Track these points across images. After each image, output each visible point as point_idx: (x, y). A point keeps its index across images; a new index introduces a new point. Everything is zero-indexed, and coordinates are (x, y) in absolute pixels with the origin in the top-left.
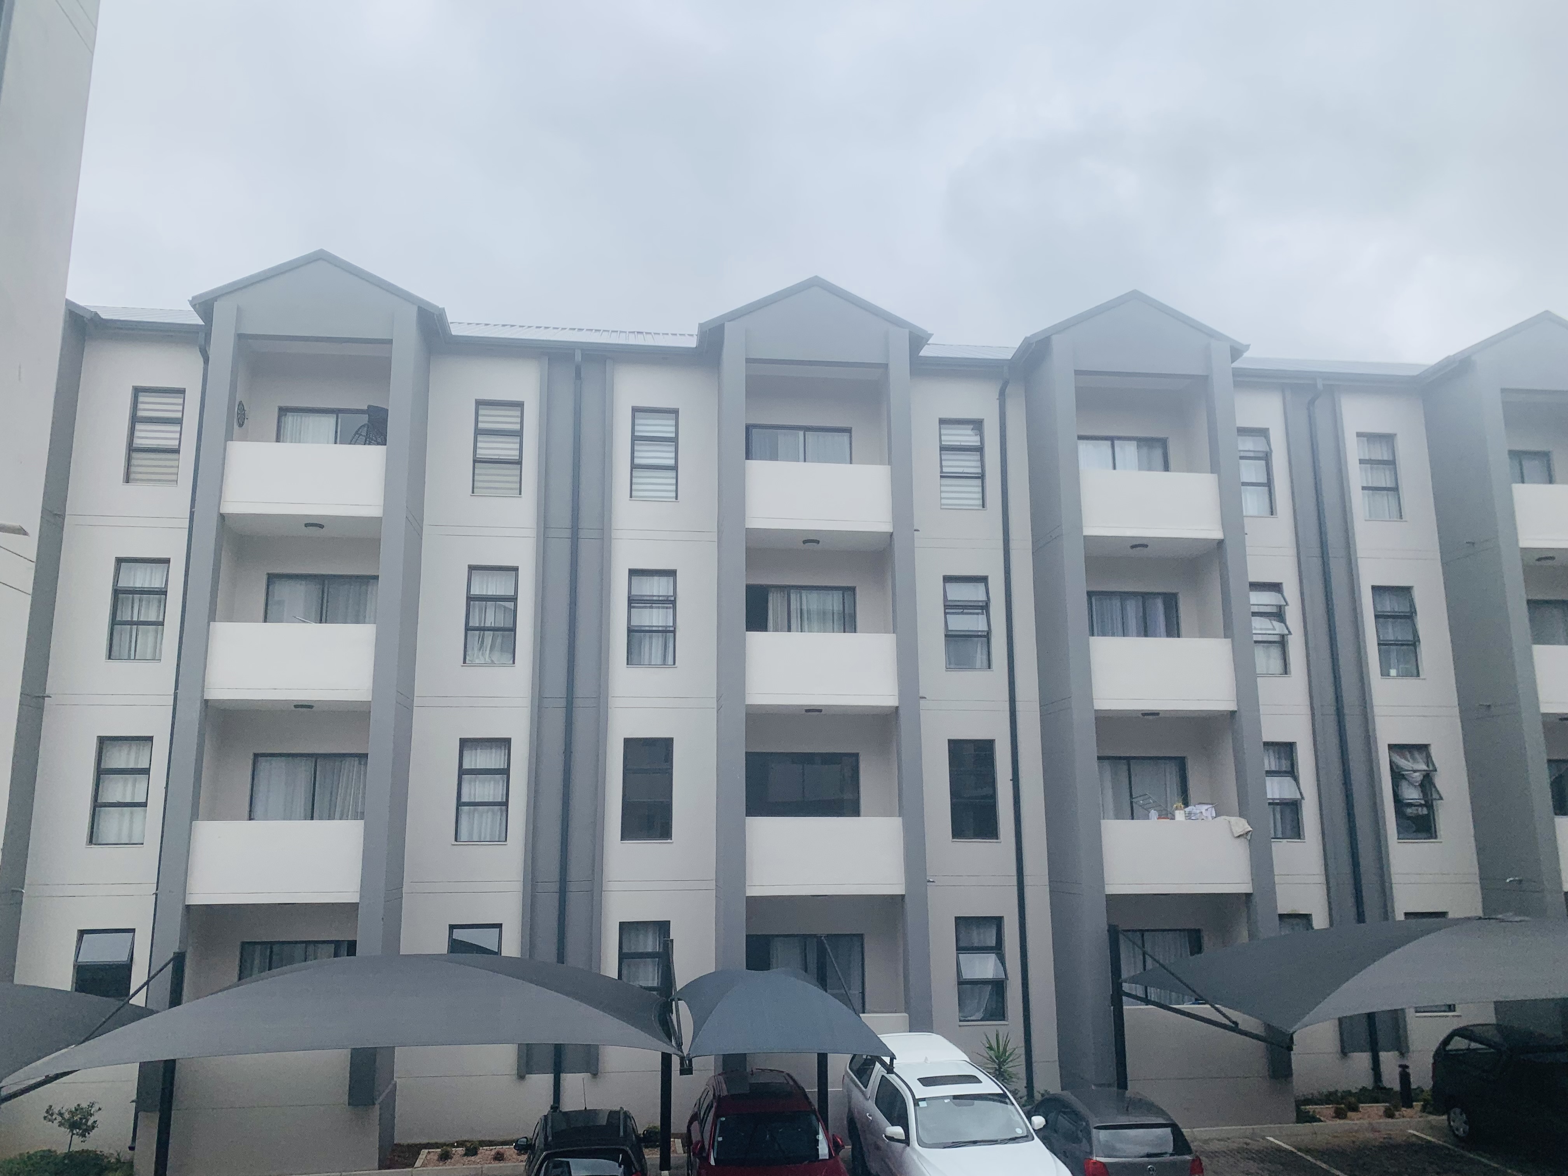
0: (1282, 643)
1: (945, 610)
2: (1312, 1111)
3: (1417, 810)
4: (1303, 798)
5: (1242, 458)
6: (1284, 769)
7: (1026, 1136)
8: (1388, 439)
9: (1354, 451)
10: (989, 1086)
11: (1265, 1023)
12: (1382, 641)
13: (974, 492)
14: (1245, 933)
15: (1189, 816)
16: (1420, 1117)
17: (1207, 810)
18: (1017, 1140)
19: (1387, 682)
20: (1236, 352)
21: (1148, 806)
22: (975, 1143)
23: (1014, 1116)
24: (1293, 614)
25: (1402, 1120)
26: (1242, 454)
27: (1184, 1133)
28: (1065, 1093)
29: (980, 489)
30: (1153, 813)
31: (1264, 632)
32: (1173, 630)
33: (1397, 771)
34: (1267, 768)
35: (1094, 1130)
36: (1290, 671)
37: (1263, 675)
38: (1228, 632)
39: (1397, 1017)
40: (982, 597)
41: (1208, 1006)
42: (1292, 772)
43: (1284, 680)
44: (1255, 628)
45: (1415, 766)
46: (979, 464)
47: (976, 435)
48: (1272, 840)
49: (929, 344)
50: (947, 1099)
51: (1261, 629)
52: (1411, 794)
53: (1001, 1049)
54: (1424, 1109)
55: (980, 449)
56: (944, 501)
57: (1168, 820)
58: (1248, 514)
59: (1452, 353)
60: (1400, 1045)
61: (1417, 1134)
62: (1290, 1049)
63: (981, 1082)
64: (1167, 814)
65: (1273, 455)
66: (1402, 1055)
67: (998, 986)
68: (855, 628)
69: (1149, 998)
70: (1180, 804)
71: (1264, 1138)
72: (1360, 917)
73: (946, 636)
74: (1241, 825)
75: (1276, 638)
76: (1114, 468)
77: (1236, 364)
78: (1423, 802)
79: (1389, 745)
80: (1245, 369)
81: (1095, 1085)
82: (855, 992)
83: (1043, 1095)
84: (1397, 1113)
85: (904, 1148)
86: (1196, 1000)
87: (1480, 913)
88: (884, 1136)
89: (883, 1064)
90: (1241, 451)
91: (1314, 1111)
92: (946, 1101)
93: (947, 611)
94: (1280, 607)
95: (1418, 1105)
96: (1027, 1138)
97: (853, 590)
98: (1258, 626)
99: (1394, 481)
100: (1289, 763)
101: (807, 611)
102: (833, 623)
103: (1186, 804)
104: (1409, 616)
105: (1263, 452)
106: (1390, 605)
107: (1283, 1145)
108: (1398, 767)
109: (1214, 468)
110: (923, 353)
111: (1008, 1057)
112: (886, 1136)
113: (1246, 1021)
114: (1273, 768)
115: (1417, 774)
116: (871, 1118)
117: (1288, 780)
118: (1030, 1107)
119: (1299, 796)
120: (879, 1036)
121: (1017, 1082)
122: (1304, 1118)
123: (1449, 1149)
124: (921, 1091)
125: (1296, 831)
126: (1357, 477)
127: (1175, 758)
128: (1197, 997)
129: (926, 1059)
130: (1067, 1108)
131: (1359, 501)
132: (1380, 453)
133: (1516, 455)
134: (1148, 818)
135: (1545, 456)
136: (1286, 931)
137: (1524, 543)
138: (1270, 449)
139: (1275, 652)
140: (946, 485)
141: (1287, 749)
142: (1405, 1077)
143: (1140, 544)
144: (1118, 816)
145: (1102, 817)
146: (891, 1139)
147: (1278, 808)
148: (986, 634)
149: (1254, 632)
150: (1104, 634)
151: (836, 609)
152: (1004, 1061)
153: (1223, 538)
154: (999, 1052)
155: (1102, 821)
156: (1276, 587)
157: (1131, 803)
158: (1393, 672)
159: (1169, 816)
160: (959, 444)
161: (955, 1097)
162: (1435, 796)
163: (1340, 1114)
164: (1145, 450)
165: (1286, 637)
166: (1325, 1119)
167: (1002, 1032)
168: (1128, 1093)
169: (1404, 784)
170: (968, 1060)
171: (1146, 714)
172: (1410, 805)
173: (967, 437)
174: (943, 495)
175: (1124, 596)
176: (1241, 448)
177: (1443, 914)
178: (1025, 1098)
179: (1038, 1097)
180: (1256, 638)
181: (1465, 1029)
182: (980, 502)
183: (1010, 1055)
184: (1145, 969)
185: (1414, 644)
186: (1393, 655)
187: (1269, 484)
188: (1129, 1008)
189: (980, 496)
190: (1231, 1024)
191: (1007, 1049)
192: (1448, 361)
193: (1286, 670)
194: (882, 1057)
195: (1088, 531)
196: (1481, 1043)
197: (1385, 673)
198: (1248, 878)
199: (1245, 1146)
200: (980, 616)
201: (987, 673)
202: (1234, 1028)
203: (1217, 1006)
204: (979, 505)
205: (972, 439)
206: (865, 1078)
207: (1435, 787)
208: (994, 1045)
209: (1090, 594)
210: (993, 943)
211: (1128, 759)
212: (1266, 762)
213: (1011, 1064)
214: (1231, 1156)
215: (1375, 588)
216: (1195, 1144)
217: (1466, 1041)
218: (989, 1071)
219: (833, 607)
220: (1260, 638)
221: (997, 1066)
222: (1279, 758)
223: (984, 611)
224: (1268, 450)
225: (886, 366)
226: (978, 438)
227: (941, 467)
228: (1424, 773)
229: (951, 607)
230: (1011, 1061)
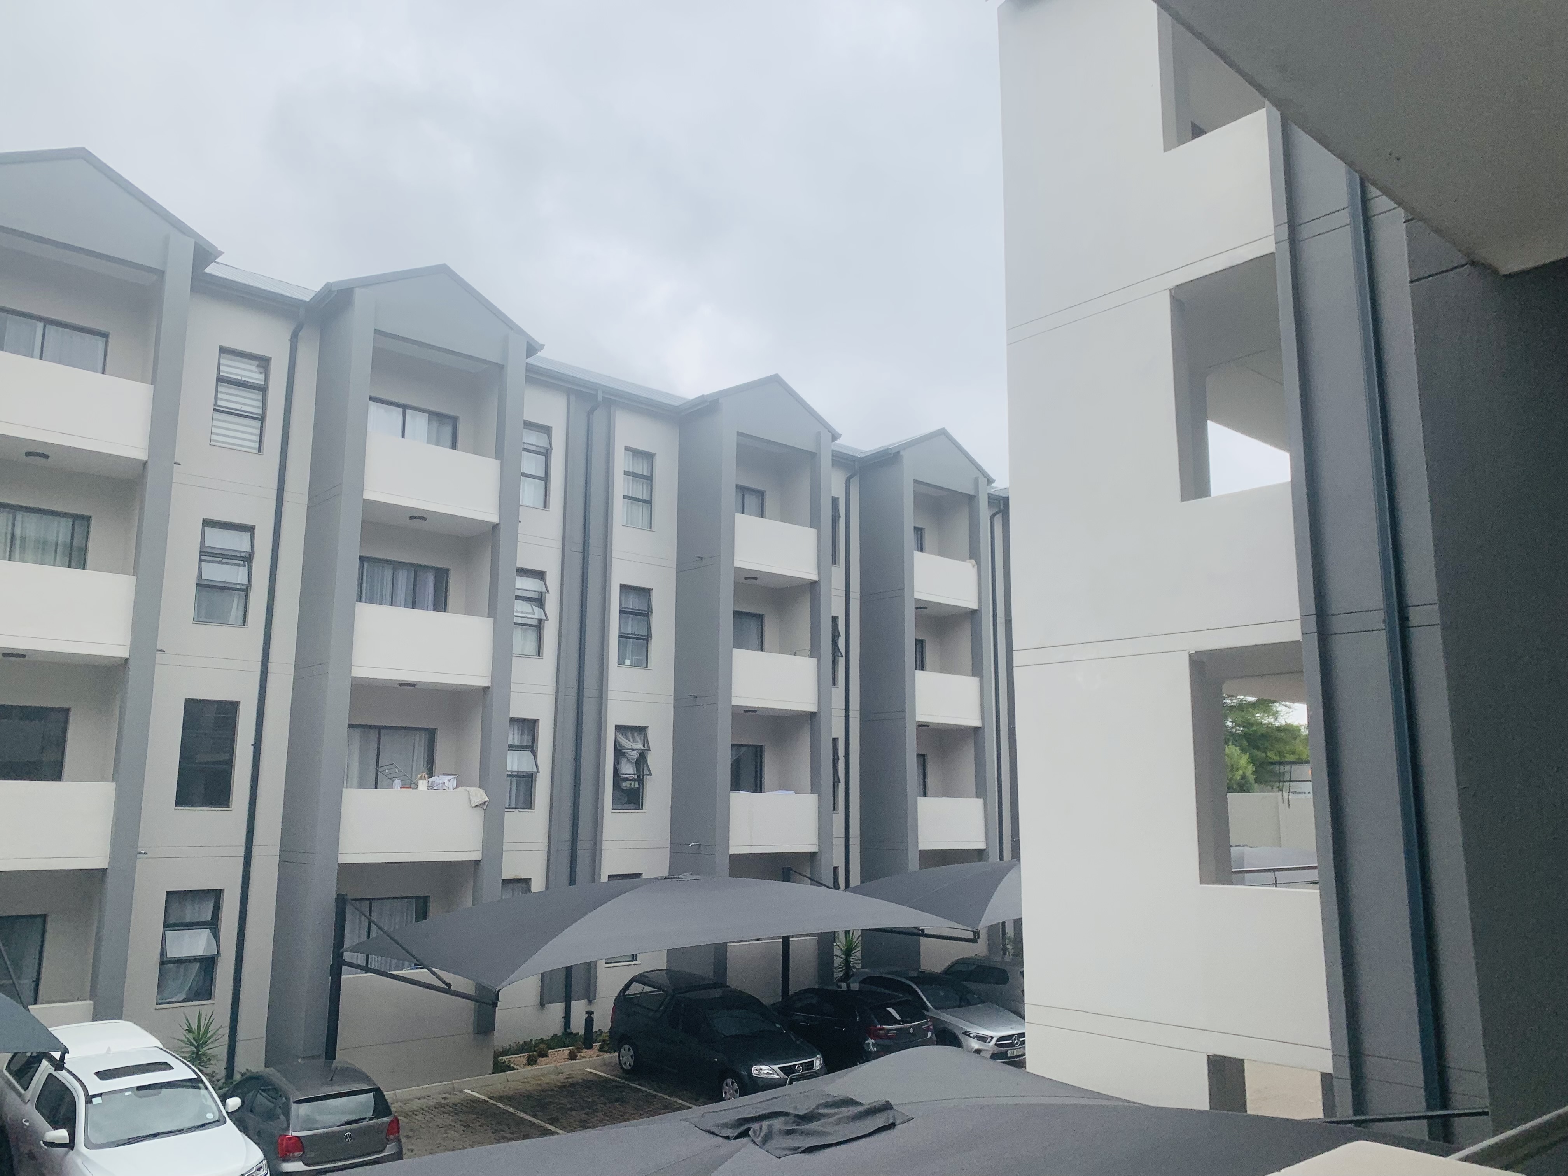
0: (539, 627)
1: (201, 555)
2: (507, 1061)
3: (631, 784)
4: (538, 771)
5: (525, 450)
6: (525, 744)
7: (218, 1121)
8: (649, 457)
9: (621, 462)
10: (182, 1071)
11: (477, 984)
12: (623, 633)
13: (251, 434)
14: (470, 899)
15: (431, 787)
16: (598, 1056)
17: (449, 780)
18: (207, 1126)
19: (623, 670)
20: (532, 349)
21: (393, 776)
22: (155, 1135)
23: (206, 1101)
24: (552, 603)
25: (583, 1060)
26: (526, 446)
27: (387, 1097)
28: (267, 1069)
29: (258, 432)
30: (397, 783)
31: (524, 615)
32: (440, 604)
33: (619, 748)
34: (510, 743)
35: (294, 1105)
36: (543, 654)
37: (519, 656)
38: (492, 612)
39: (590, 968)
40: (246, 547)
41: (425, 970)
42: (532, 748)
43: (537, 661)
44: (517, 610)
45: (632, 745)
46: (260, 404)
47: (261, 373)
48: (506, 810)
49: (218, 263)
50: (129, 1091)
51: (522, 612)
52: (628, 770)
53: (202, 1031)
54: (601, 1050)
55: (263, 389)
56: (214, 437)
57: (411, 790)
58: (524, 504)
59: (706, 393)
60: (590, 995)
61: (593, 1071)
62: (495, 1005)
63: (173, 1068)
64: (410, 784)
65: (553, 451)
66: (590, 1002)
67: (208, 964)
68: (84, 564)
69: (369, 966)
70: (425, 774)
71: (461, 1091)
72: (572, 881)
73: (198, 585)
74: (479, 796)
75: (535, 622)
76: (403, 436)
77: (530, 360)
78: (636, 777)
79: (616, 726)
80: (537, 366)
81: (301, 1058)
82: (26, 983)
83: (243, 1075)
84: (579, 1055)
85: (67, 1153)
86: (415, 965)
87: (666, 874)
88: (42, 1142)
89: (51, 1060)
90: (524, 443)
91: (509, 1061)
92: (127, 1094)
93: (203, 558)
94: (542, 594)
95: (596, 1046)
96: (220, 1122)
97: (88, 519)
98: (519, 610)
99: (649, 496)
100: (530, 738)
101: (21, 537)
102: (56, 552)
103: (431, 775)
104: (646, 614)
105: (544, 448)
106: (633, 603)
107: (478, 1095)
108: (621, 745)
109: (499, 454)
110: (208, 270)
111: (209, 1038)
112: (44, 1143)
113: (460, 983)
114: (516, 743)
115: (635, 752)
116: (27, 1124)
117: (528, 754)
118: (226, 1089)
119: (535, 770)
120: (50, 1029)
121: (215, 1064)
122: (500, 1067)
123: (616, 1081)
124: (96, 1086)
125: (528, 803)
126: (621, 486)
127: (426, 729)
128: (415, 961)
129: (109, 1049)
130: (268, 1085)
131: (619, 507)
132: (641, 468)
133: (742, 490)
134: (392, 788)
135: (761, 494)
136: (507, 896)
137: (738, 564)
138: (551, 446)
139: (532, 635)
140: (219, 420)
141: (529, 726)
142: (589, 1022)
143: (419, 516)
144: (361, 785)
145: (345, 786)
146: (52, 1144)
147: (514, 780)
148: (244, 587)
149: (515, 614)
150: (371, 601)
151: (61, 539)
152: (205, 1043)
153: (498, 522)
154: (199, 1033)
155: (344, 790)
156: (540, 575)
157: (377, 772)
158: (628, 662)
159: (413, 786)
160: (239, 378)
161: (139, 1088)
162: (646, 772)
163: (531, 1062)
164: (435, 424)
165: (543, 621)
166: (518, 1067)
167: (206, 1011)
168: (336, 1063)
169: (624, 761)
170: (161, 1047)
171: (403, 684)
172: (627, 779)
173: (251, 373)
174: (215, 430)
175: (396, 565)
176: (525, 440)
177: (638, 876)
178: (223, 1080)
179: (237, 1077)
180: (516, 620)
181: (642, 975)
182: (257, 445)
183: (212, 1036)
184: (369, 937)
185: (647, 638)
186: (629, 646)
187: (546, 479)
188: (348, 977)
189: (257, 438)
190: (443, 986)
191: (209, 1030)
192: (702, 399)
193: (539, 653)
194: (51, 1053)
195: (369, 495)
196: (654, 988)
197: (621, 663)
198: (479, 846)
199: (443, 1101)
200: (241, 568)
201: (242, 630)
202: (448, 989)
203: (434, 969)
204: (254, 448)
205: (254, 376)
206: (27, 1078)
207: (647, 765)
208: (195, 1026)
209: (362, 559)
210: (209, 918)
211: (379, 728)
212: (510, 736)
213: (211, 1046)
214: (429, 1112)
215: (623, 587)
216: (396, 1105)
217: (642, 986)
218: (185, 1055)
219: (57, 537)
220: (520, 621)
221: (195, 1050)
222: (522, 734)
223: (246, 563)
224: (549, 447)
225: (162, 273)
226: (262, 377)
227: (216, 398)
228: (640, 751)
229: (207, 554)
230: (212, 1042)
